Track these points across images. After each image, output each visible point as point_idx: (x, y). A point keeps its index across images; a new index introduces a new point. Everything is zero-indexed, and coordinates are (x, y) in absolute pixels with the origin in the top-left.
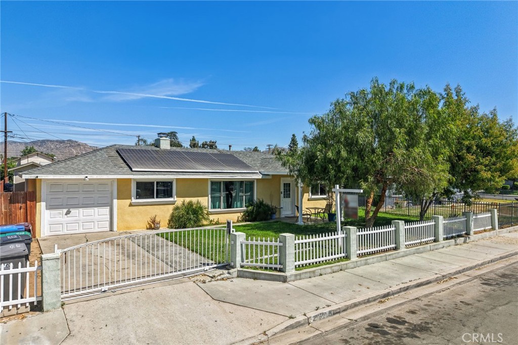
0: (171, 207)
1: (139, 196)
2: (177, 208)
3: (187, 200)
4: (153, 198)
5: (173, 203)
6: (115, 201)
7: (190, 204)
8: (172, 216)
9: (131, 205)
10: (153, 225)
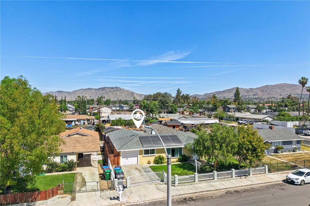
0: (154, 157)
1: (145, 154)
2: (156, 157)
3: (159, 155)
4: (149, 154)
5: (155, 156)
6: (139, 156)
7: (160, 156)
8: (155, 160)
9: (143, 157)
10: (149, 163)
